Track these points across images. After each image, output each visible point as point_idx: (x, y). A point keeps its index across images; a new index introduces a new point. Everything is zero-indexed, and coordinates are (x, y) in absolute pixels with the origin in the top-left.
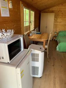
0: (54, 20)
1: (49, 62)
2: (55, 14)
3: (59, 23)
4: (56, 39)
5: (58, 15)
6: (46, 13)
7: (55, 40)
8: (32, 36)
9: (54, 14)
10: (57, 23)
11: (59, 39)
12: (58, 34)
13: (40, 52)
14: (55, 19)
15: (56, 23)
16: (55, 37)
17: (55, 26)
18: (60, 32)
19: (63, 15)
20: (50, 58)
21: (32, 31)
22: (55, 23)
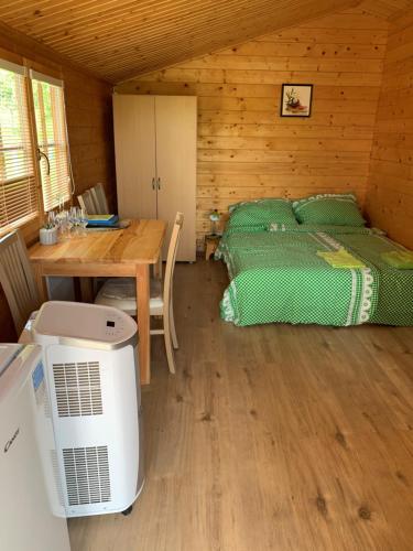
0: (200, 137)
1: (180, 399)
2: (199, 103)
3: (226, 158)
4: (218, 254)
5: (218, 110)
6: (148, 93)
7: (212, 256)
8: (57, 244)
9: (193, 100)
10: (217, 157)
11: (232, 251)
12: (226, 219)
13: (108, 346)
14: (205, 131)
15: (209, 158)
16: (214, 238)
17: (209, 174)
18: (237, 208)
19: (244, 109)
20: (186, 374)
21: (57, 210)
22: (203, 158)
